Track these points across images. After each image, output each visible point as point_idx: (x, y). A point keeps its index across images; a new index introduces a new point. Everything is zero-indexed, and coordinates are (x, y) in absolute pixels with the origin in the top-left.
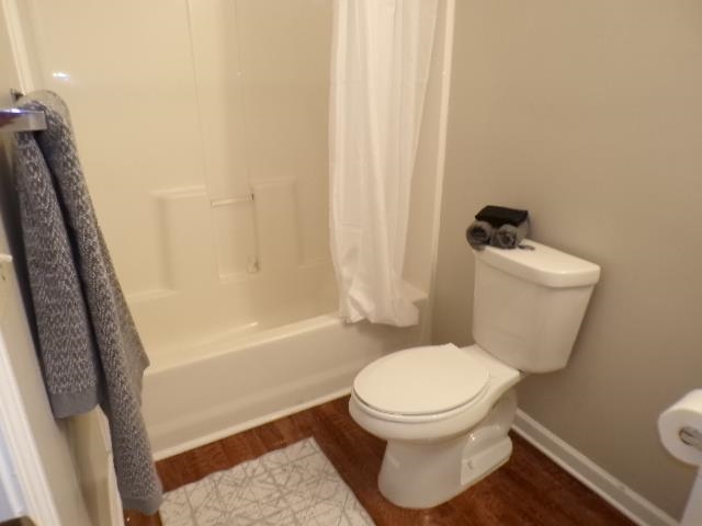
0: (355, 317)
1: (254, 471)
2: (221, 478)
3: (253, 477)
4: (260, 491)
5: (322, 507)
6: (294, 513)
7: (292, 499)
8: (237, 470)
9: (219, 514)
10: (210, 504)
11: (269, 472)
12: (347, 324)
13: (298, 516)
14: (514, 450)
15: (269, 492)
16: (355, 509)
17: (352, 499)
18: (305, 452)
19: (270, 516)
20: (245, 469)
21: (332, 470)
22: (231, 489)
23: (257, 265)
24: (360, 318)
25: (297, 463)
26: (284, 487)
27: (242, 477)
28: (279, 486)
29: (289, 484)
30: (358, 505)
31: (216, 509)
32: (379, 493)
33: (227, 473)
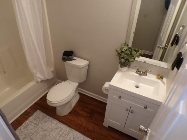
0: (39, 80)
1: (28, 123)
2: (20, 128)
3: (28, 124)
4: (31, 127)
5: (47, 123)
6: (41, 127)
7: (40, 125)
8: (24, 125)
9: (24, 136)
10: (21, 135)
11: (32, 122)
12: (37, 82)
13: (42, 127)
15: (34, 126)
16: (54, 120)
17: (52, 119)
18: (38, 114)
19: (36, 130)
20: (25, 124)
21: (46, 115)
22: (24, 129)
24: (41, 80)
25: (37, 117)
27: (26, 126)
28: (35, 123)
29: (37, 122)
30: (54, 119)
31: (23, 135)
32: (57, 115)
33: (21, 126)
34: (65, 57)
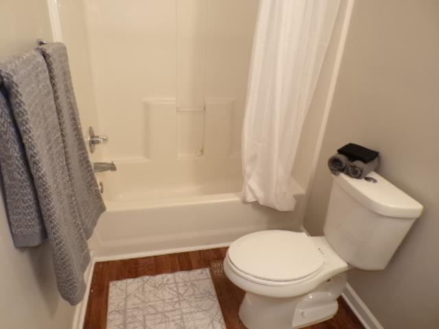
0: (250, 198)
1: (168, 280)
2: (148, 280)
3: (166, 284)
4: (167, 294)
5: (200, 315)
6: (182, 313)
7: (184, 304)
8: (159, 277)
9: (140, 302)
10: (137, 294)
11: (176, 283)
12: (245, 202)
13: (184, 316)
14: (339, 312)
15: (172, 297)
16: (220, 322)
17: (220, 315)
18: (201, 277)
19: (168, 312)
20: (163, 278)
21: (214, 293)
22: (152, 289)
23: (202, 151)
24: (254, 200)
25: (196, 283)
26: (182, 296)
27: (160, 283)
28: (179, 294)
29: (185, 295)
30: (222, 320)
31: (139, 298)
32: (238, 316)
33: (152, 278)
34: (343, 158)
